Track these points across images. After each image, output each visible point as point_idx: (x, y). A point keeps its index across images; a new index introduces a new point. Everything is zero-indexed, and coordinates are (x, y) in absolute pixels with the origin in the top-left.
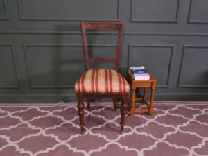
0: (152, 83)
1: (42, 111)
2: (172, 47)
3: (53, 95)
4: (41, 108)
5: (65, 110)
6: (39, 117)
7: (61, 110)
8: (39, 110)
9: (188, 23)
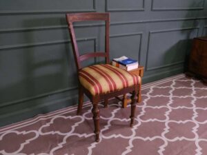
0: (140, 71)
1: (24, 133)
2: (141, 34)
3: (27, 110)
4: (20, 130)
5: (52, 122)
6: (28, 142)
7: (48, 125)
8: (18, 133)
9: (152, 10)
